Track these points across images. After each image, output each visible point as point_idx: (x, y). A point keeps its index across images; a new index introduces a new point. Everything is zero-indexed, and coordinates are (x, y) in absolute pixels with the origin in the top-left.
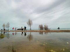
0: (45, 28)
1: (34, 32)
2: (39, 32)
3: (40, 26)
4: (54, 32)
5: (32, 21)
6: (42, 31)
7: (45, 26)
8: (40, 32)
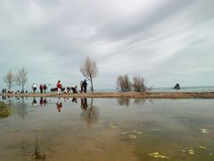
0: (135, 86)
1: (103, 97)
2: (117, 97)
4: (164, 97)
5: (95, 65)
6: (126, 94)
7: (135, 79)
8: (121, 97)
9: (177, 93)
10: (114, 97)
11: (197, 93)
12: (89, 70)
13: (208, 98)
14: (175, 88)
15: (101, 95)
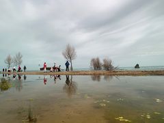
0: (105, 66)
1: (80, 74)
2: (91, 74)
4: (127, 75)
5: (74, 50)
6: (98, 72)
8: (94, 74)
9: (137, 71)
10: (88, 74)
11: (153, 71)
12: (69, 54)
13: (161, 75)
14: (136, 67)
15: (78, 73)
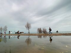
2: (37, 35)
3: (38, 29)
6: (40, 34)
7: (43, 29)
9: (57, 34)
12: (28, 26)
15: (32, 35)
